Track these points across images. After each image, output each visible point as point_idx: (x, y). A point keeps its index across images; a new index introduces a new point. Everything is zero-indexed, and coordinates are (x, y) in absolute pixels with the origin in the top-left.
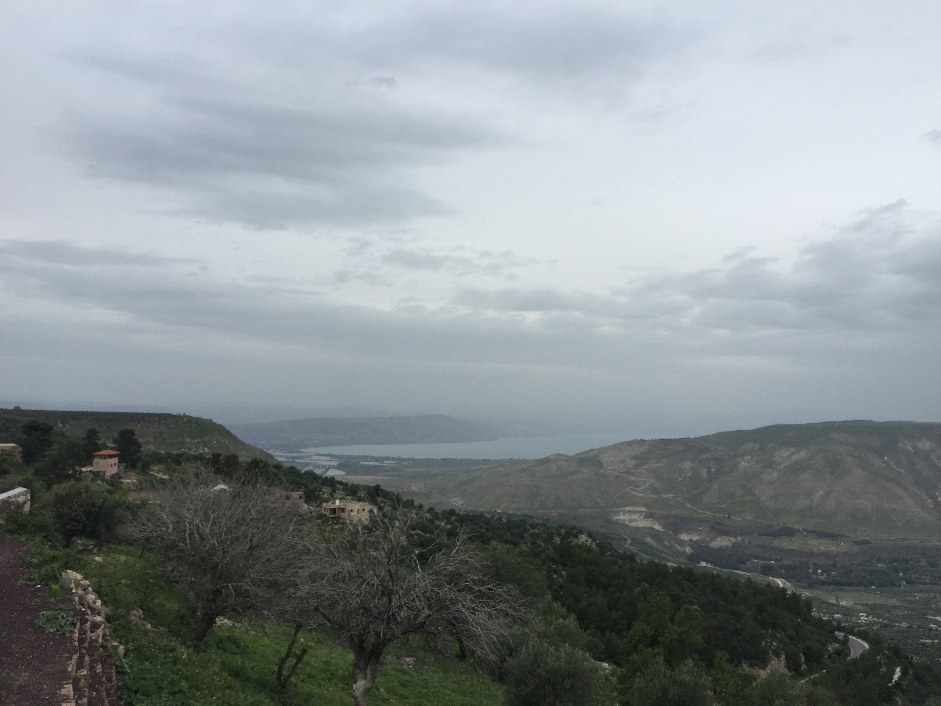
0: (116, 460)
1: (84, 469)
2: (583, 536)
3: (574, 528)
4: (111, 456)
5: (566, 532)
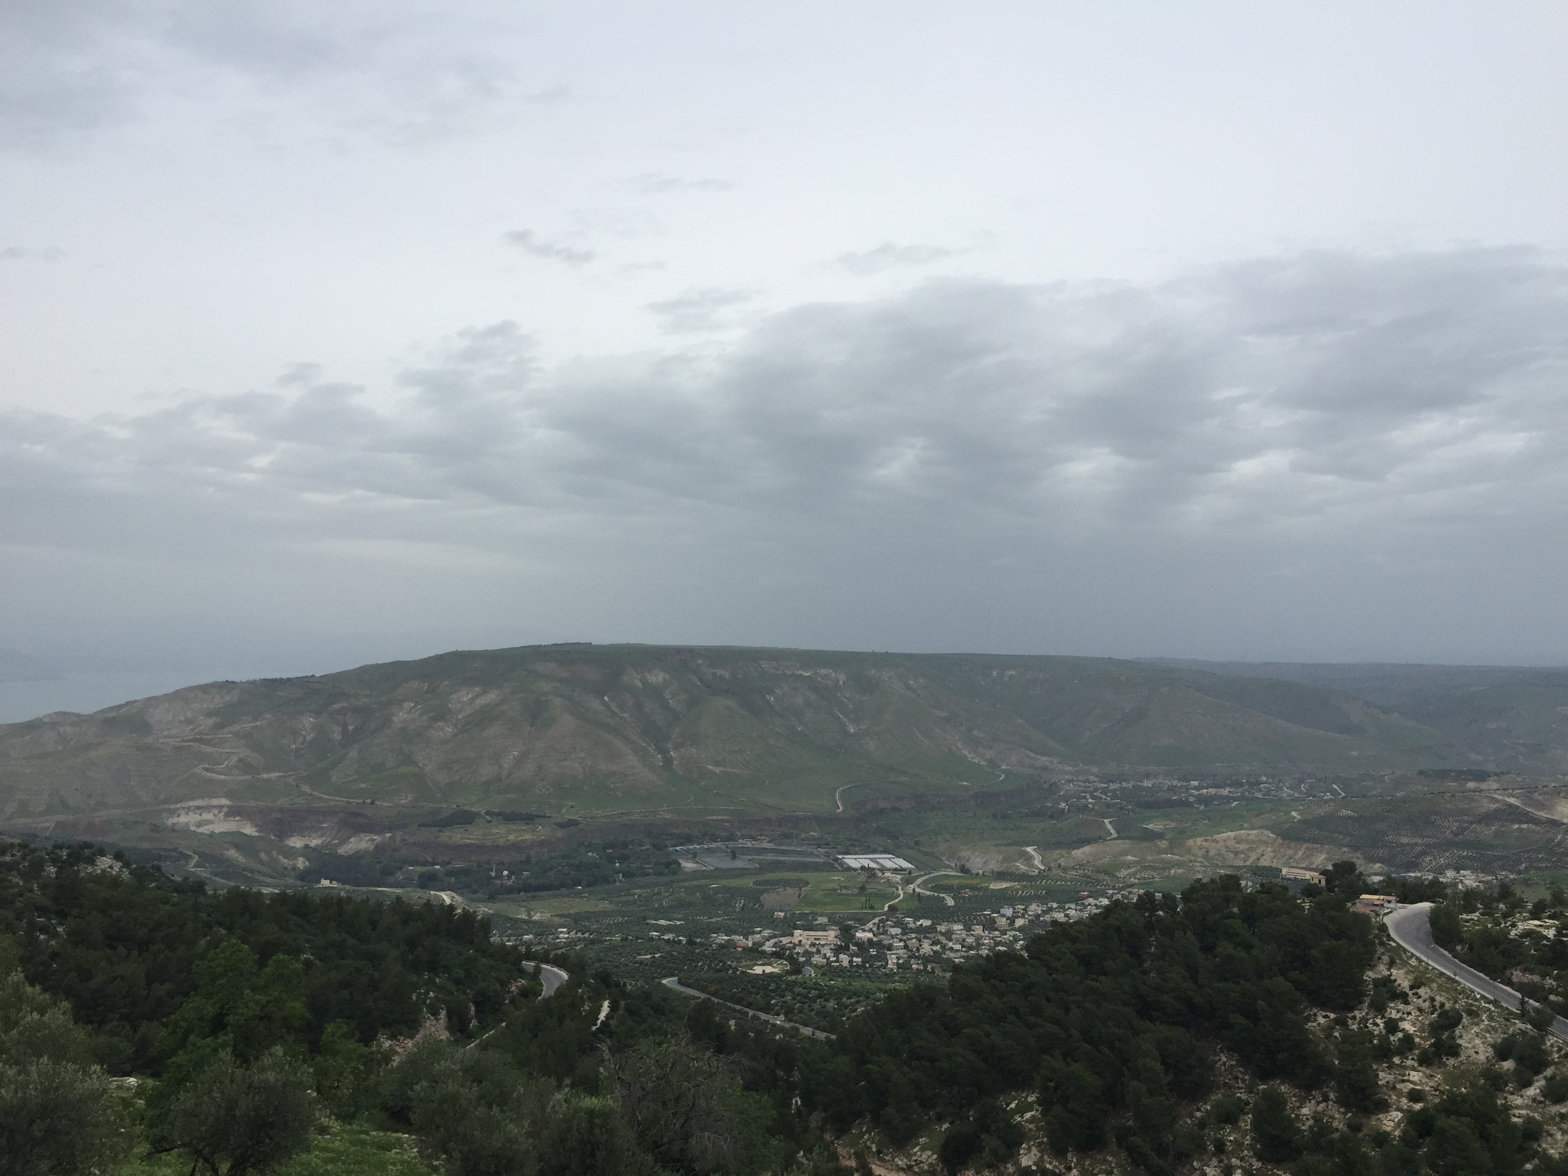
2: (105, 859)
3: (87, 845)
5: (69, 855)
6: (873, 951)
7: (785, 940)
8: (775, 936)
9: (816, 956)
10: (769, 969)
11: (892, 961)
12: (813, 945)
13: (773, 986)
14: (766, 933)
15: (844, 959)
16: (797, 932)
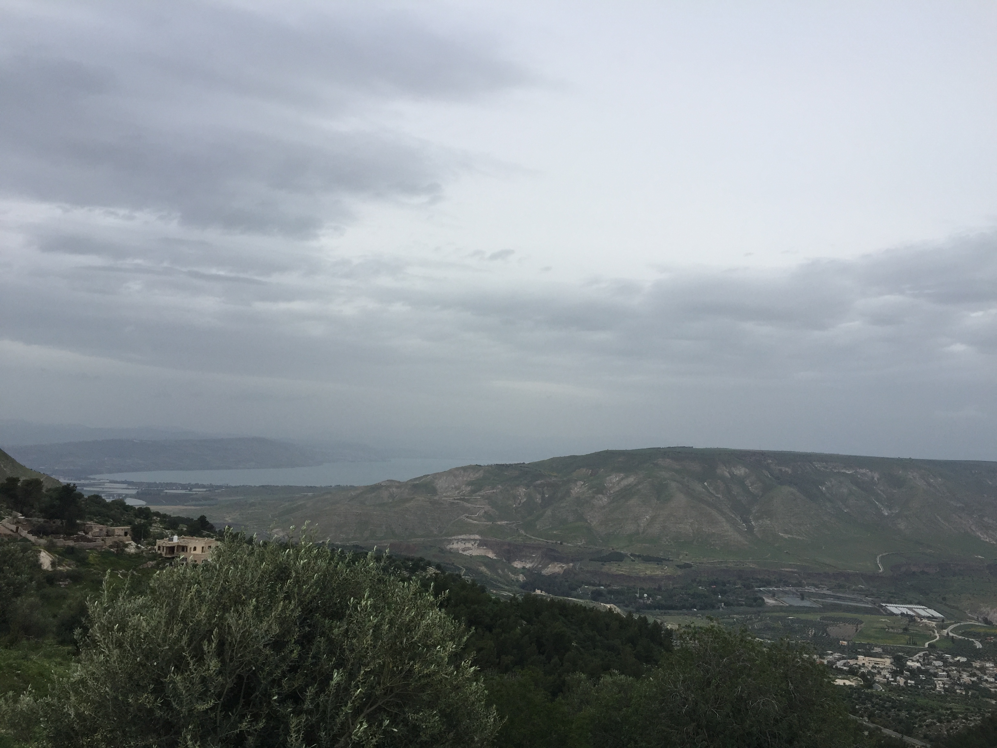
2: (431, 568)
3: (421, 559)
5: (413, 565)
6: (922, 677)
7: (852, 662)
8: (843, 658)
9: (878, 676)
10: (848, 683)
11: (939, 686)
12: (873, 667)
13: (855, 696)
14: (837, 655)
15: (901, 681)
16: (861, 657)
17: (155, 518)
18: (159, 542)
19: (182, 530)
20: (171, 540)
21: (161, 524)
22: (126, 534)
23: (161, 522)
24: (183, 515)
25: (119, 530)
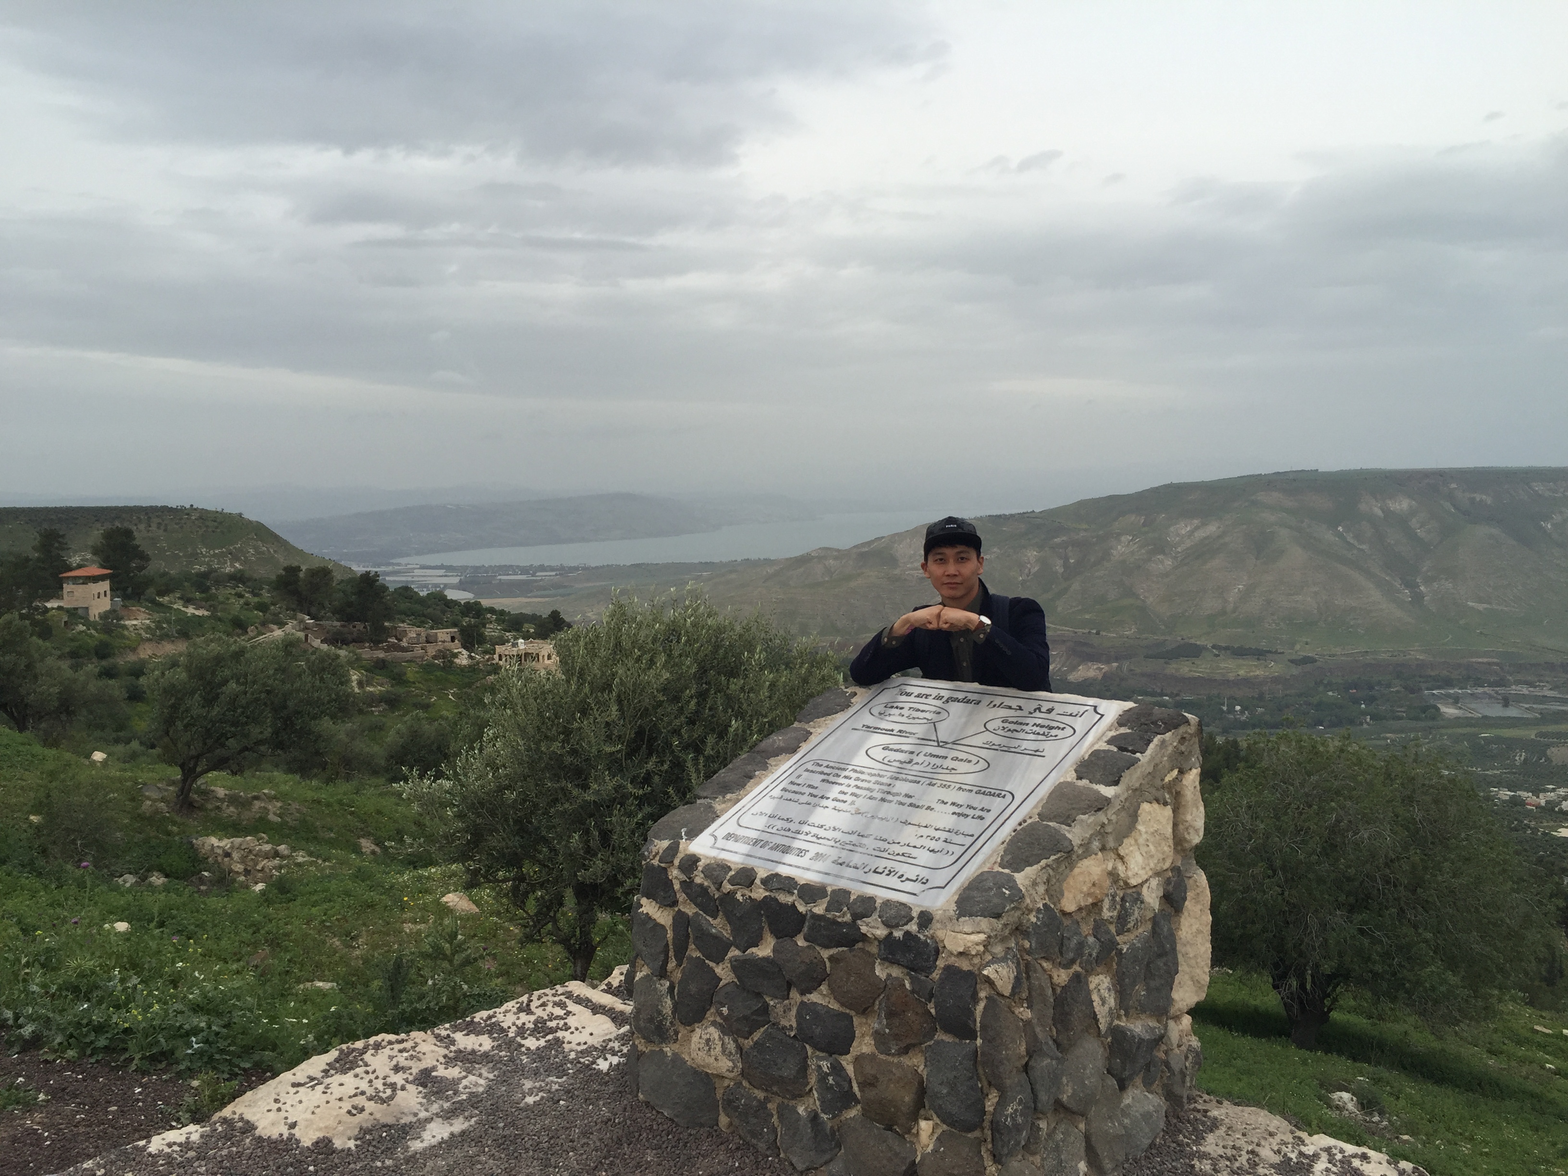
0: (105, 586)
1: (49, 605)
4: (95, 579)
17: (489, 616)
18: (499, 649)
19: (528, 631)
20: (515, 645)
21: (499, 625)
22: (453, 639)
23: (498, 621)
24: (527, 611)
25: (443, 634)
